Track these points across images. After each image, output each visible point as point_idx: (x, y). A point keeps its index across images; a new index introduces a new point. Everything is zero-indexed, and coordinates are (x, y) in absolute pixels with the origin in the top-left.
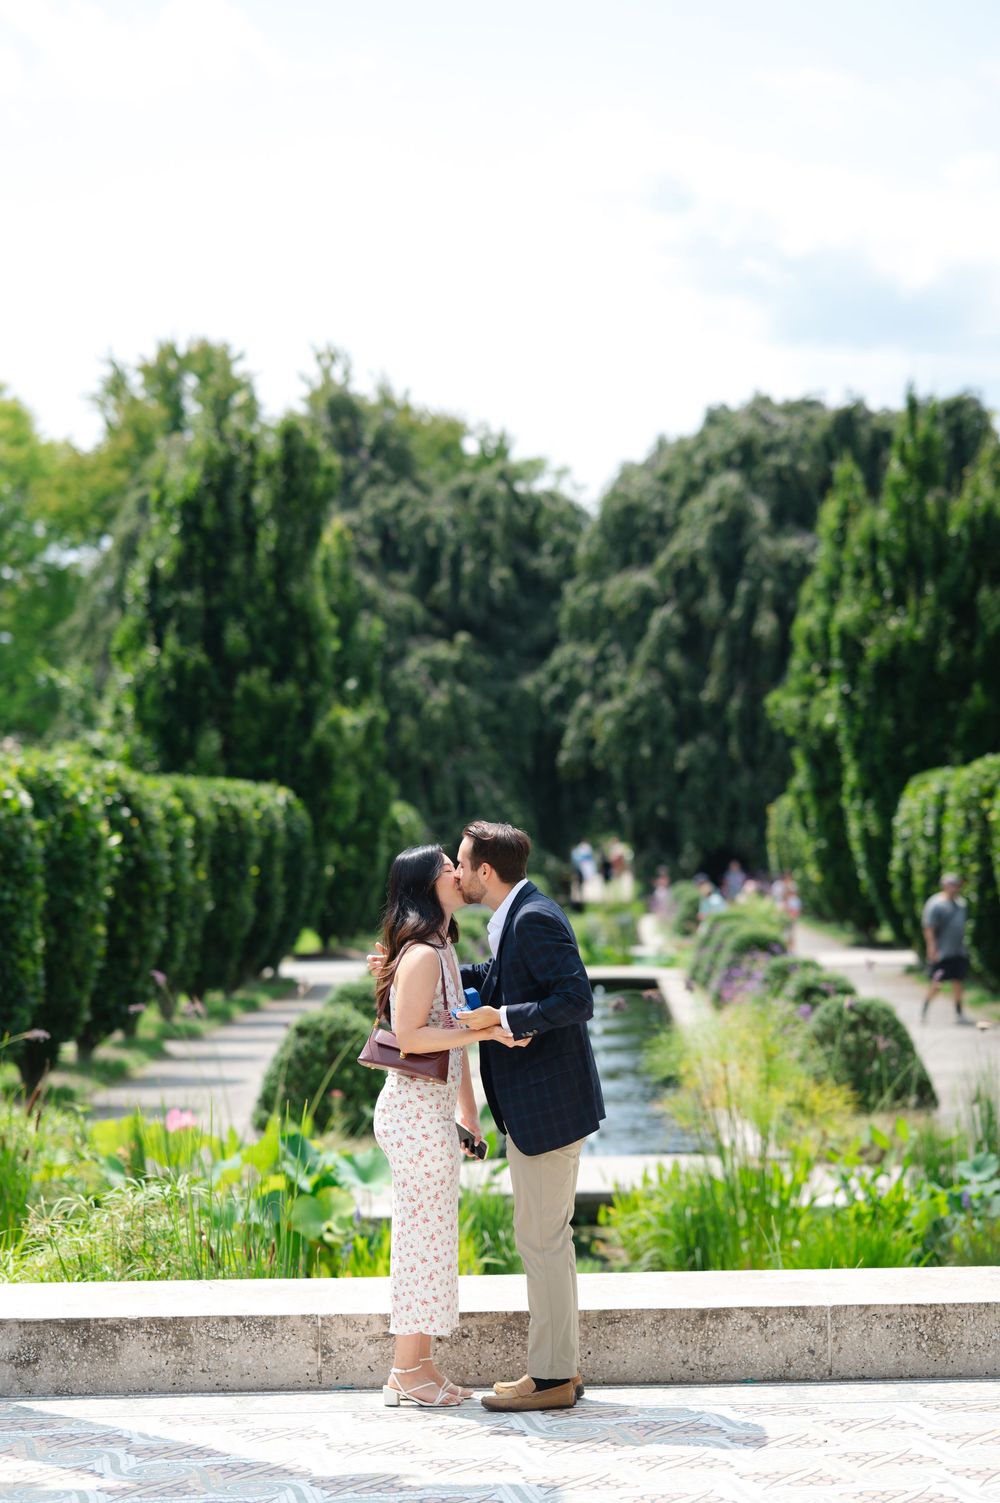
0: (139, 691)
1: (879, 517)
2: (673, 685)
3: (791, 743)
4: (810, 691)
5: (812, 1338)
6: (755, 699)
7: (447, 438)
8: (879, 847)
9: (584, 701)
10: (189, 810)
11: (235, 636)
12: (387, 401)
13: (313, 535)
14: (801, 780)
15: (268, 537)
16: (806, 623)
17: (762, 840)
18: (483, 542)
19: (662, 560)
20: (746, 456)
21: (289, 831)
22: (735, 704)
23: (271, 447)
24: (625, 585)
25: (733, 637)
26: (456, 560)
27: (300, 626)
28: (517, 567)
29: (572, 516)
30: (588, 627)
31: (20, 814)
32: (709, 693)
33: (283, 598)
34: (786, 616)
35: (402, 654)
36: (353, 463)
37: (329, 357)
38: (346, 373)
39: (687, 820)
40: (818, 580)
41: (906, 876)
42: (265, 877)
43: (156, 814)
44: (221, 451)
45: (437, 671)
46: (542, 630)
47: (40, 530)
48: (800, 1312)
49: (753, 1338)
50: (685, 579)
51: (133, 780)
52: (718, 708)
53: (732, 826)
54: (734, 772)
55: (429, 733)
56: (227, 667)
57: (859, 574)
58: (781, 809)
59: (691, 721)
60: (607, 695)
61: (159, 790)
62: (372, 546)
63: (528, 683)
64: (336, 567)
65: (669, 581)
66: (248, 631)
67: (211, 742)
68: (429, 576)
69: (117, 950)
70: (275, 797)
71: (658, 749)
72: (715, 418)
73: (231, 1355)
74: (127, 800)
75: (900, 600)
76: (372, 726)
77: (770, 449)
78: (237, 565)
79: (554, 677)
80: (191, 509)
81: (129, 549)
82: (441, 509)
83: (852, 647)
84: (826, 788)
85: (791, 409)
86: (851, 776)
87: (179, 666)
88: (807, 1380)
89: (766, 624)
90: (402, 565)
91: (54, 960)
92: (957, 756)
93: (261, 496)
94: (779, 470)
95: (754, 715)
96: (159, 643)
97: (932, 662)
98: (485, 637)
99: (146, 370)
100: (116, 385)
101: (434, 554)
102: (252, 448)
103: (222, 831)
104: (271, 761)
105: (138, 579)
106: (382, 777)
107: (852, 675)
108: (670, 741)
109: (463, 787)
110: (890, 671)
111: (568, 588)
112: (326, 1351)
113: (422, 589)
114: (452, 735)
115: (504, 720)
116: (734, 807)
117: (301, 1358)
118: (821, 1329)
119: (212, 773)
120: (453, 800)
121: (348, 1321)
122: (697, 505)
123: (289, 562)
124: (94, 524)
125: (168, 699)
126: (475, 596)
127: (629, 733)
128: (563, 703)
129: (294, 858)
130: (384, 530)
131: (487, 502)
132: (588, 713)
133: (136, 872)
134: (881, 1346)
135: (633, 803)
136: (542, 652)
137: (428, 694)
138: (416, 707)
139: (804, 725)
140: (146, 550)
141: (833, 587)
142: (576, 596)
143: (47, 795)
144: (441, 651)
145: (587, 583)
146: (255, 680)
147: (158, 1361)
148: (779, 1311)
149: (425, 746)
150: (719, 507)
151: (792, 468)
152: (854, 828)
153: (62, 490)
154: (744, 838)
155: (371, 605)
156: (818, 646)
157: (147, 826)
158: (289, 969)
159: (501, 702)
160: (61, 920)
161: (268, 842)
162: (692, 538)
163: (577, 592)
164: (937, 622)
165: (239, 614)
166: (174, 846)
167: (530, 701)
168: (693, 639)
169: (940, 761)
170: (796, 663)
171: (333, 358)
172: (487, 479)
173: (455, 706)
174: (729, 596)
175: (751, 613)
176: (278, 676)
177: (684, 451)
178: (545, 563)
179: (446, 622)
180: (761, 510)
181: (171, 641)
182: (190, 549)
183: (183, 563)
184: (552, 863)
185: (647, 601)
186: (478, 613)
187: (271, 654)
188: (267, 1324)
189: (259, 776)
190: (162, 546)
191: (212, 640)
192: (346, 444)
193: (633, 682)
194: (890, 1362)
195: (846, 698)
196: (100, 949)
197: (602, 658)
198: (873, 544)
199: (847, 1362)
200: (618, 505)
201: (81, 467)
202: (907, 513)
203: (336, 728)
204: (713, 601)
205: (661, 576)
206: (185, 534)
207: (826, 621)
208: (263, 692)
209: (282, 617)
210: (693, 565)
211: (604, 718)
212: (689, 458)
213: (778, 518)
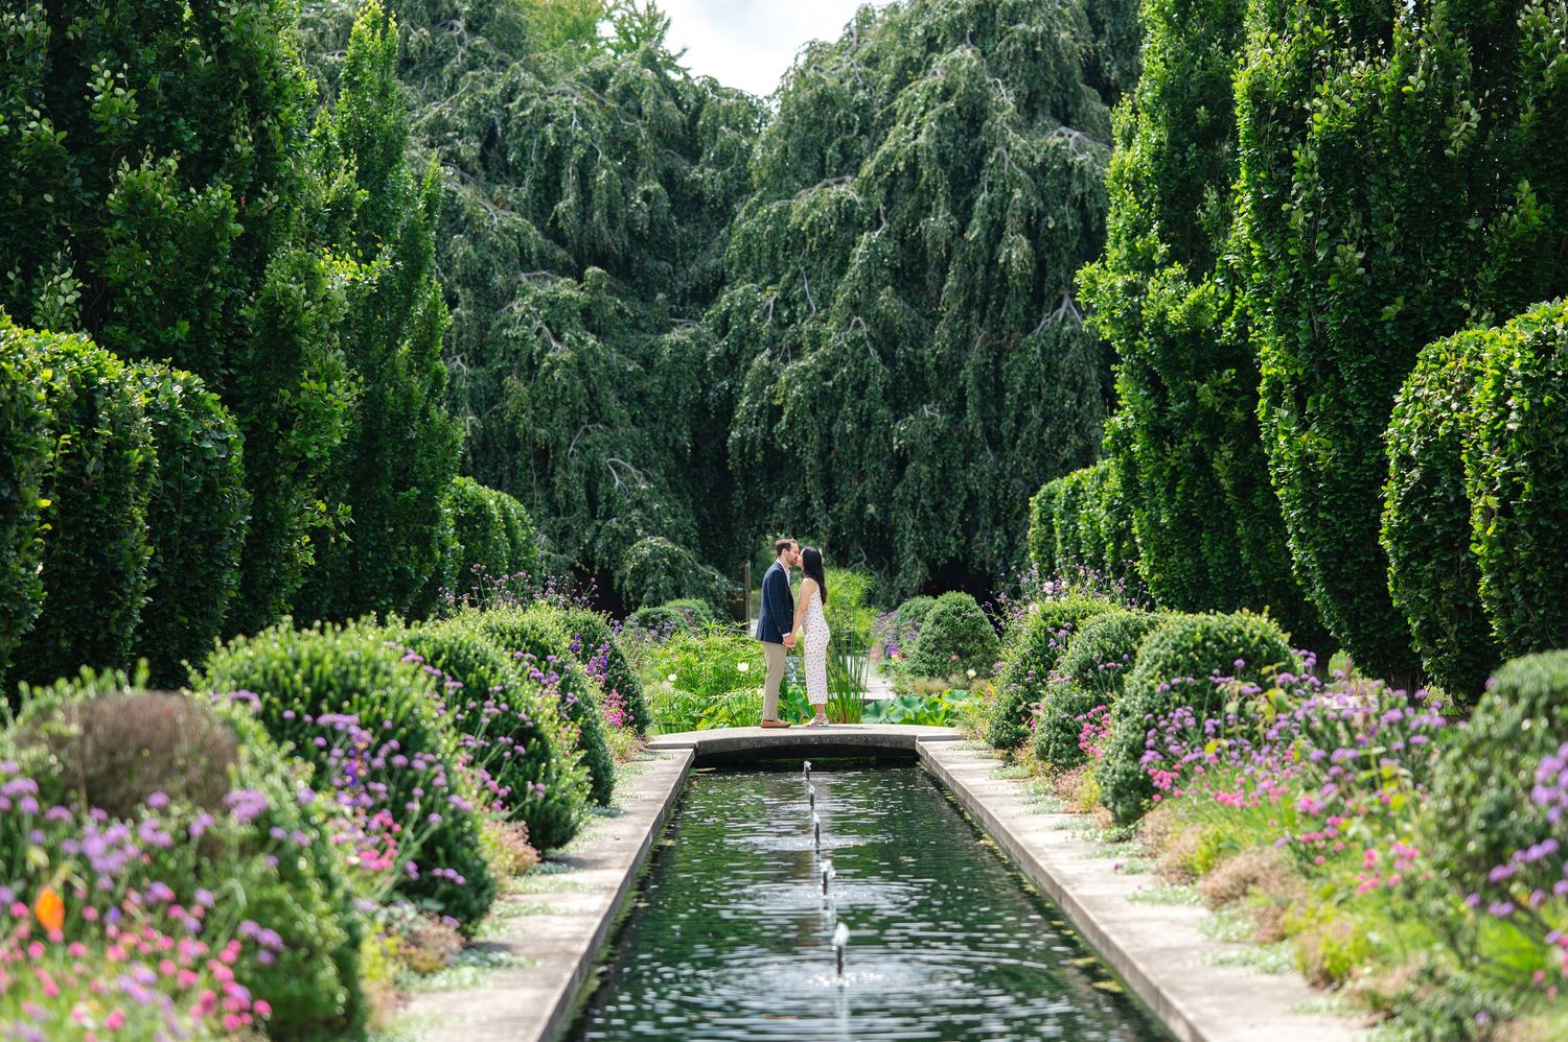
2: (887, 338)
9: (762, 359)
18: (623, 145)
19: (868, 168)
22: (975, 356)
24: (812, 203)
25: (972, 268)
26: (588, 171)
28: (669, 180)
29: (746, 112)
30: (766, 260)
35: (510, 293)
39: (908, 520)
45: (556, 317)
50: (902, 182)
52: (948, 369)
53: (969, 529)
54: (969, 456)
55: (548, 404)
59: (905, 394)
60: (796, 351)
62: (471, 147)
63: (684, 335)
65: (879, 195)
71: (866, 423)
79: (723, 327)
82: (569, 99)
90: (513, 173)
94: (1030, 43)
98: (621, 269)
101: (556, 158)
108: (883, 412)
109: (593, 476)
111: (740, 207)
113: (538, 208)
114: (578, 404)
115: (653, 384)
116: (972, 500)
120: (580, 493)
122: (918, 89)
126: (612, 218)
127: (822, 400)
128: (731, 363)
130: (485, 127)
131: (627, 92)
132: (769, 375)
135: (830, 499)
136: (705, 294)
137: (546, 348)
138: (528, 365)
142: (751, 218)
144: (565, 288)
145: (764, 200)
149: (541, 419)
150: (947, 93)
151: (1047, 37)
154: (988, 545)
159: (647, 362)
162: (908, 136)
163: (750, 213)
167: (689, 360)
168: (913, 270)
173: (582, 364)
175: (995, 232)
178: (704, 175)
179: (571, 252)
180: (1005, 98)
184: (721, 581)
185: (849, 220)
186: (614, 241)
193: (832, 329)
197: (786, 299)
200: (806, 95)
204: (938, 221)
205: (866, 189)
210: (913, 168)
211: (792, 379)
212: (903, 31)
213: (1029, 106)
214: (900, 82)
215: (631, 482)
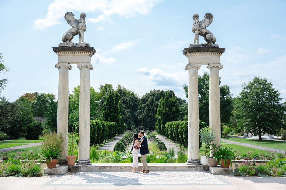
0: (103, 114)
1: (164, 101)
2: (147, 114)
3: (157, 119)
4: (159, 115)
5: (155, 168)
6: (154, 115)
7: (129, 93)
8: (164, 128)
9: (140, 115)
10: (108, 125)
11: (111, 110)
12: (124, 90)
13: (118, 101)
14: (158, 122)
15: (114, 101)
16: (158, 109)
17: (154, 127)
18: (132, 101)
19: (146, 103)
20: (153, 95)
21: (116, 126)
23: (115, 94)
24: (143, 105)
25: (152, 110)
26: (130, 103)
27: (117, 109)
28: (134, 103)
29: (139, 99)
30: (140, 109)
31: (95, 125)
32: (150, 114)
33: (115, 107)
34: (157, 108)
35: (125, 111)
36: (121, 94)
37: (119, 86)
38: (121, 87)
39: (148, 125)
40: (159, 106)
41: (166, 131)
42: (114, 130)
43: (106, 125)
44: (111, 95)
45: (128, 112)
46: (137, 109)
47: (95, 99)
48: (155, 166)
49: (152, 168)
50: (148, 105)
51: (104, 122)
52: (151, 116)
54: (152, 121)
55: (127, 117)
56: (111, 112)
57: (162, 106)
58: (156, 124)
59: (148, 117)
60: (142, 114)
61: (105, 123)
62: (123, 102)
63: (135, 113)
64: (120, 104)
66: (113, 109)
67: (109, 118)
68: (127, 104)
69: (102, 136)
70: (114, 123)
71: (146, 119)
72: (151, 92)
73: (114, 169)
74: (103, 124)
75: (166, 108)
76: (122, 117)
77: (155, 94)
78: (112, 104)
79: (137, 113)
80: (108, 99)
81: (103, 102)
82: (128, 99)
83: (162, 112)
84: (159, 123)
85: (157, 91)
86: (161, 122)
87: (107, 112)
88: (155, 171)
89: (155, 109)
90: (125, 103)
91: (97, 137)
92: (170, 121)
93: (114, 98)
95: (154, 116)
96: (105, 110)
97: (168, 113)
98: (131, 109)
99: (104, 86)
100: (102, 88)
101: (128, 102)
102: (113, 94)
103: (110, 126)
104: (114, 120)
105: (104, 105)
106: (123, 121)
107: (162, 114)
108: (147, 118)
109: (130, 122)
110: (165, 114)
111: (139, 105)
112: (121, 169)
113: (127, 105)
114: (129, 117)
115: (133, 116)
116: (152, 124)
117: (119, 169)
118: (156, 167)
119: (110, 121)
121: (123, 166)
122: (149, 99)
123: (116, 104)
124: (100, 99)
125: (106, 115)
126: (131, 106)
127: (143, 118)
128: (138, 115)
129: (116, 128)
130: (124, 100)
131: (132, 98)
132: (140, 116)
133: (104, 130)
134: (160, 169)
135: (144, 123)
136: (137, 111)
138: (126, 115)
139: (158, 118)
140: (104, 103)
141: (160, 106)
142: (139, 106)
143: (97, 123)
144: (128, 110)
145: (140, 105)
146: (113, 113)
147: (109, 169)
148: (153, 166)
149: (126, 118)
150: (151, 99)
151: (157, 96)
152: (162, 127)
153: (97, 96)
154: (153, 126)
155: (122, 106)
156: (159, 111)
157: (105, 126)
158: (115, 137)
159: (133, 115)
160: (98, 134)
161: (114, 127)
162: (149, 102)
164: (168, 110)
165: (112, 108)
166: (107, 128)
167: (135, 115)
168: (149, 110)
169: (168, 121)
170: (157, 113)
171: (120, 86)
172: (132, 96)
173: (129, 115)
174: (152, 107)
175: (154, 108)
176: (115, 113)
177: (149, 94)
178: (137, 103)
179: (128, 108)
180: (155, 99)
181: (106, 110)
182: (108, 102)
183: (107, 104)
184: (137, 128)
185: (145, 107)
187: (115, 112)
188: (117, 167)
189: (113, 121)
190: (105, 102)
191: (110, 110)
192: (120, 93)
193: (144, 113)
194: (161, 170)
195: (161, 116)
196: (101, 136)
197: (141, 111)
198: (163, 103)
199: (158, 170)
200: (143, 99)
201: (98, 94)
202: (166, 101)
203: (119, 117)
204: (151, 107)
205: (146, 105)
206: (108, 101)
207: (160, 109)
208: (114, 114)
209: (115, 108)
210: (149, 104)
211: (141, 116)
212: (149, 95)
213: (156, 100)
214: (148, 98)
215: (131, 122)
